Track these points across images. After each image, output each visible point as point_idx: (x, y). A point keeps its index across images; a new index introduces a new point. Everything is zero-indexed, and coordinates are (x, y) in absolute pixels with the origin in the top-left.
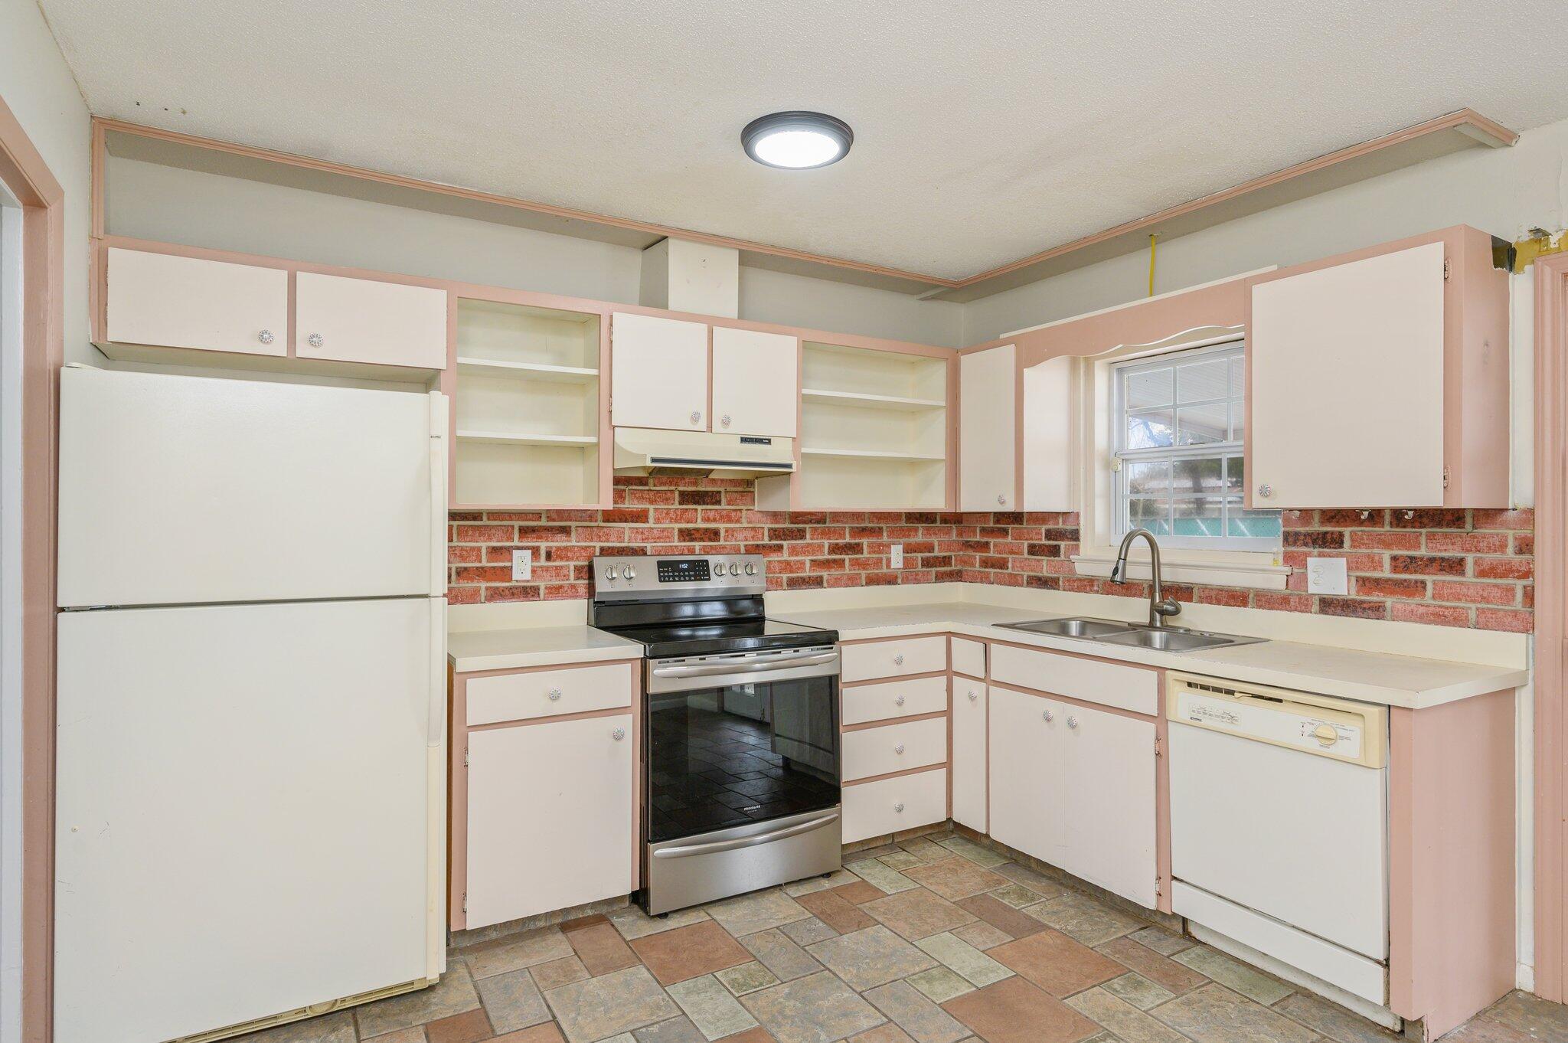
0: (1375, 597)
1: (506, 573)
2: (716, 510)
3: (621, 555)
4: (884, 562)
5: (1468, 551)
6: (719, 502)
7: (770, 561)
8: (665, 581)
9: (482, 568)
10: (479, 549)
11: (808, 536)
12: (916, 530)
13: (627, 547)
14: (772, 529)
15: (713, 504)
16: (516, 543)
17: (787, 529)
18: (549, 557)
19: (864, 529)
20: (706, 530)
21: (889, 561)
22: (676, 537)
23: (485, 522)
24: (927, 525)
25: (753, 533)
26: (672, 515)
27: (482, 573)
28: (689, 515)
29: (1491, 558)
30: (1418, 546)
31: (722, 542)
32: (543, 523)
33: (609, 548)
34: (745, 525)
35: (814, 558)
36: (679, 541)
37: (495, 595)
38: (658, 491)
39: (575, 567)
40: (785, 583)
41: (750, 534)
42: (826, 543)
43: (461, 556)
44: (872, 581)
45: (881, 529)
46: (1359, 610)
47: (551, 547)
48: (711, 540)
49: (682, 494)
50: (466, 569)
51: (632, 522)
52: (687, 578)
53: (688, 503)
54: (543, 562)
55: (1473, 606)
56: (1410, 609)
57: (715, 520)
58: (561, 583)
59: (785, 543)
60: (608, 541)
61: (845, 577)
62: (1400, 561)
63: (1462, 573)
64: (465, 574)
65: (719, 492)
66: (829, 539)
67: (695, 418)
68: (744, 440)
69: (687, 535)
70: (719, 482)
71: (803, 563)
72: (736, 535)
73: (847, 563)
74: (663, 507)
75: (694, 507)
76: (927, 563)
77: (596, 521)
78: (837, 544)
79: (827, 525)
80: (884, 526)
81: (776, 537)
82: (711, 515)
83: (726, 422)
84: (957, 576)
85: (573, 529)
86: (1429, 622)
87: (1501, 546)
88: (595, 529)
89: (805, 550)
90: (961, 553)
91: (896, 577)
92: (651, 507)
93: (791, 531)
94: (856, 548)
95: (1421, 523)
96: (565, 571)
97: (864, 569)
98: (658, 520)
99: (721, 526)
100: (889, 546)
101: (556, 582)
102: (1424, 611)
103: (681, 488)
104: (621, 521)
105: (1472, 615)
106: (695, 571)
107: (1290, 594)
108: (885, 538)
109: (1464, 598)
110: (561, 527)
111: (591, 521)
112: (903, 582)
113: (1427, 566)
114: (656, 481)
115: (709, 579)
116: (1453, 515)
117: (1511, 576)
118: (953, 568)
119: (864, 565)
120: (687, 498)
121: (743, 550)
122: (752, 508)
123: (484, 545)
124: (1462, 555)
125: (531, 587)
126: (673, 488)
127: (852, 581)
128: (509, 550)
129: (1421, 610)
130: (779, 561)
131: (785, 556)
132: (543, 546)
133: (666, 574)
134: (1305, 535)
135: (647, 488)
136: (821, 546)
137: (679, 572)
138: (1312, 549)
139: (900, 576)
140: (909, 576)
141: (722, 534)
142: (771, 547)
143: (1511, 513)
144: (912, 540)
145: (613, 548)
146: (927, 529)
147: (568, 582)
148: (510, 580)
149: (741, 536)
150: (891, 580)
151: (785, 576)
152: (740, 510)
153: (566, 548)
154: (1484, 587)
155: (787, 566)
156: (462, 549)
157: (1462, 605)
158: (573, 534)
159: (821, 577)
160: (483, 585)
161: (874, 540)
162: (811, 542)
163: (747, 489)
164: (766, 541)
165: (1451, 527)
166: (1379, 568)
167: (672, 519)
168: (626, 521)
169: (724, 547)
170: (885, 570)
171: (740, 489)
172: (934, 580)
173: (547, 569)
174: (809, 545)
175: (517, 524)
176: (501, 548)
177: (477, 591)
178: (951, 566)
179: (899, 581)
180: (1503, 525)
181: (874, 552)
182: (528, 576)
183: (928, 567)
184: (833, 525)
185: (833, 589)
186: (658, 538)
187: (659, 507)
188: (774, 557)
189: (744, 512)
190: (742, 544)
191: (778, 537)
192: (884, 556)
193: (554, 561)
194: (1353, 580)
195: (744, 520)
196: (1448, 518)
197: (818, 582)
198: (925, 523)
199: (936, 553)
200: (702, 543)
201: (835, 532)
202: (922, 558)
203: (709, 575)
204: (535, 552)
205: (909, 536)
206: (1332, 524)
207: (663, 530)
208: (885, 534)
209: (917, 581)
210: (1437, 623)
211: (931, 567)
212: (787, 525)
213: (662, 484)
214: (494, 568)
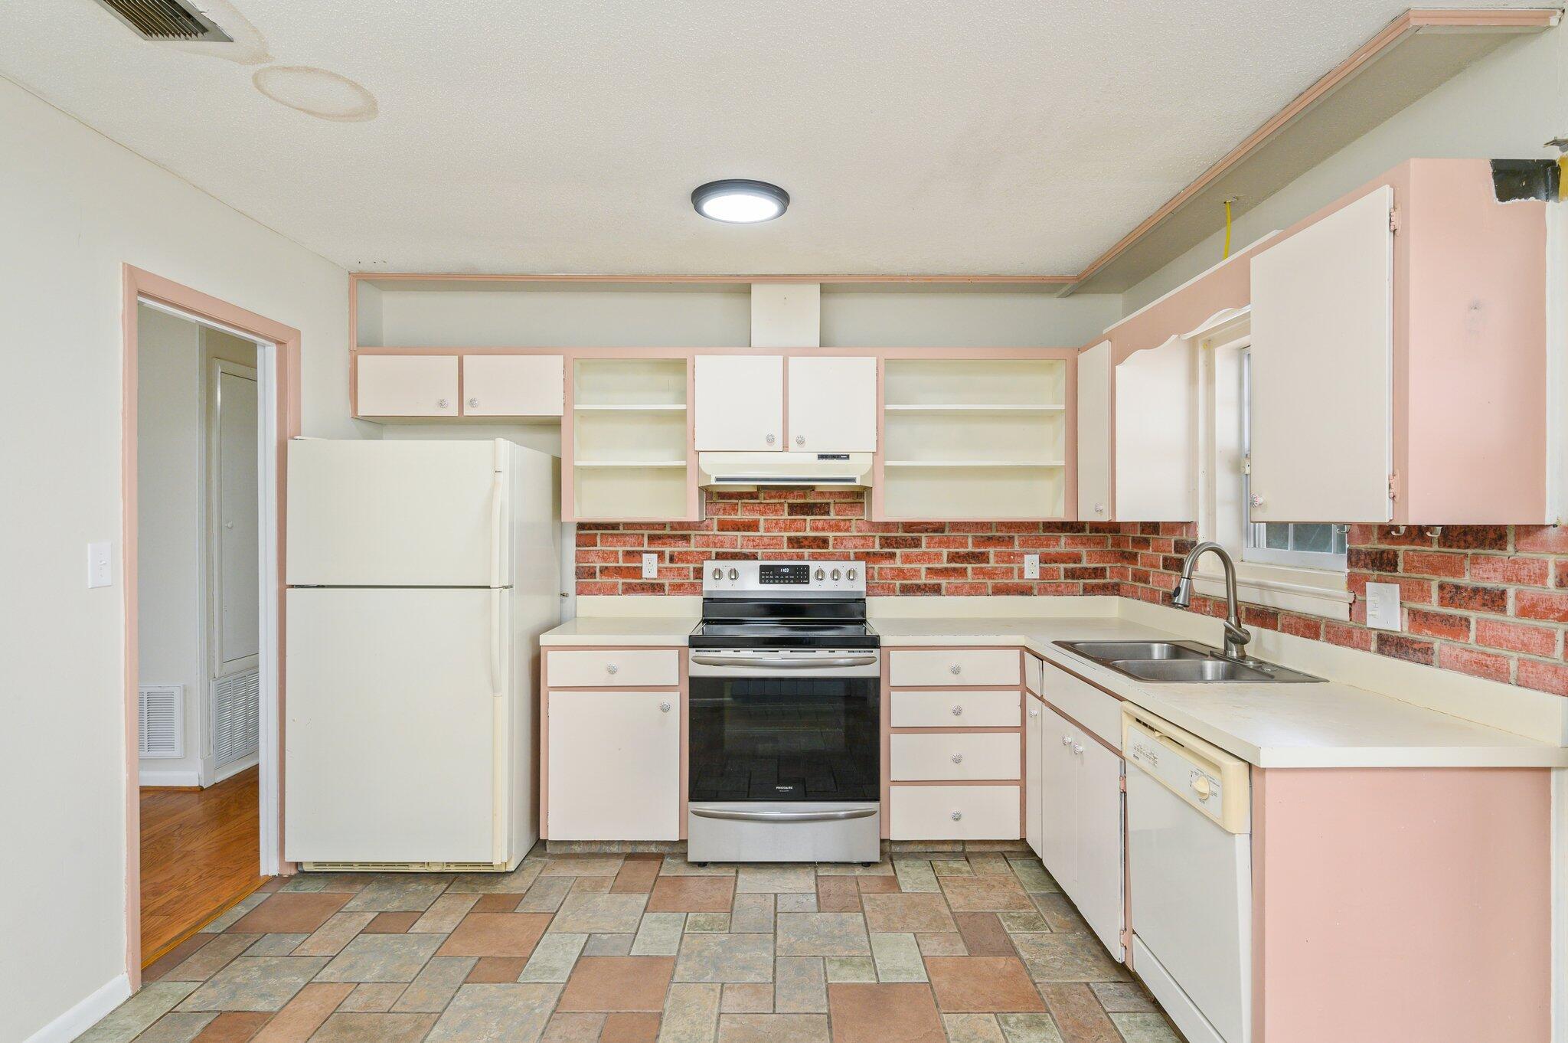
0: (1425, 636)
1: (637, 572)
2: (825, 520)
3: (735, 559)
4: (1016, 572)
5: (1509, 580)
6: (827, 513)
7: (881, 568)
8: (765, 583)
9: (619, 567)
10: (617, 552)
11: (924, 544)
12: (1058, 539)
13: (739, 553)
14: (883, 537)
15: (822, 514)
16: (646, 548)
17: (901, 537)
18: (672, 560)
19: (990, 538)
20: (815, 538)
21: (1021, 572)
22: (786, 545)
23: (621, 531)
24: (1072, 534)
25: (863, 542)
26: (781, 524)
27: (619, 571)
28: (799, 525)
29: (1532, 591)
30: (1460, 573)
31: (831, 549)
32: (668, 531)
33: (724, 553)
34: (856, 534)
35: (930, 566)
36: (788, 547)
37: (629, 589)
38: (768, 504)
39: (694, 568)
40: (898, 589)
41: (860, 542)
42: (945, 552)
43: (603, 558)
44: (998, 591)
45: (1011, 538)
46: (1411, 651)
47: (674, 552)
48: (819, 547)
49: (791, 506)
50: (606, 568)
51: (744, 531)
52: (787, 581)
53: (797, 514)
54: (667, 564)
55: (1515, 655)
56: (1454, 654)
57: (823, 529)
58: (683, 581)
59: (898, 551)
60: (722, 547)
61: (967, 586)
62: (1446, 591)
63: (1502, 609)
64: (606, 572)
65: (828, 504)
66: (948, 547)
67: (770, 440)
68: (821, 457)
69: (794, 542)
70: (828, 495)
71: (918, 571)
72: (845, 542)
73: (969, 572)
74: (773, 518)
75: (802, 517)
76: (1071, 574)
77: (712, 530)
78: (957, 553)
79: (946, 534)
80: (1016, 536)
81: (888, 545)
82: (820, 524)
83: (801, 442)
84: (1114, 589)
85: (692, 537)
86: (1472, 673)
87: (1541, 575)
88: (711, 537)
89: (920, 559)
90: (1119, 564)
91: (1031, 588)
92: (762, 518)
93: (905, 540)
94: (981, 557)
95: (1465, 541)
96: (685, 572)
97: (990, 578)
98: (767, 530)
99: (830, 535)
100: (1022, 555)
101: (678, 581)
102: (1468, 658)
103: (790, 501)
104: (734, 530)
105: (1513, 665)
106: (795, 575)
107: (1354, 627)
108: (1017, 548)
109: (1505, 644)
110: (681, 535)
111: (707, 530)
112: (1040, 594)
113: (1470, 598)
114: (766, 496)
115: (808, 583)
116: (1495, 530)
117: (1551, 616)
118: (1108, 580)
119: (991, 574)
120: (794, 509)
121: (852, 556)
122: (862, 517)
123: (621, 549)
124: (1502, 586)
125: (657, 584)
126: (783, 501)
127: (976, 590)
128: (640, 553)
129: (1466, 656)
130: (892, 569)
131: (898, 563)
132: (668, 550)
133: (767, 577)
134: (1365, 555)
135: (758, 501)
136: (938, 555)
137: (780, 575)
138: (1371, 572)
139: (1035, 586)
140: (1047, 586)
141: (831, 543)
142: (882, 555)
143: (1552, 531)
144: (1052, 550)
145: (727, 553)
146: (1072, 538)
147: (688, 581)
148: (641, 578)
149: (850, 544)
150: (1025, 591)
151: (898, 583)
152: (850, 520)
153: (686, 552)
154: (1526, 630)
155: (900, 573)
156: (604, 552)
157: (1505, 653)
158: (693, 541)
159: (939, 585)
160: (621, 581)
161: (1003, 549)
162: (927, 550)
163: (857, 501)
164: (877, 549)
165: (1493, 549)
166: (1428, 600)
167: (782, 528)
168: (738, 530)
169: (833, 554)
170: (1016, 580)
171: (849, 500)
172: (1081, 593)
173: (671, 569)
174: (925, 553)
175: (646, 533)
176: (633, 552)
177: (615, 585)
178: (1105, 577)
179: (1036, 592)
180: (1544, 545)
181: (1003, 562)
182: (654, 574)
183: (1073, 578)
184: (953, 534)
185: (953, 597)
186: (769, 545)
187: (769, 518)
188: (886, 564)
189: (853, 522)
190: (852, 551)
191: (889, 545)
192: (1015, 566)
193: (676, 563)
194: (1406, 611)
195: (853, 528)
196: (1491, 537)
197: (936, 590)
198: (1068, 532)
199: (1084, 564)
200: (811, 550)
201: (954, 541)
202: (1065, 569)
203: (808, 579)
204: (661, 555)
205: (1048, 546)
206: (1388, 541)
207: (773, 538)
208: (1016, 543)
209: (1058, 593)
210: (1480, 675)
211: (1078, 578)
212: (900, 534)
213: (771, 497)
214: (628, 567)
